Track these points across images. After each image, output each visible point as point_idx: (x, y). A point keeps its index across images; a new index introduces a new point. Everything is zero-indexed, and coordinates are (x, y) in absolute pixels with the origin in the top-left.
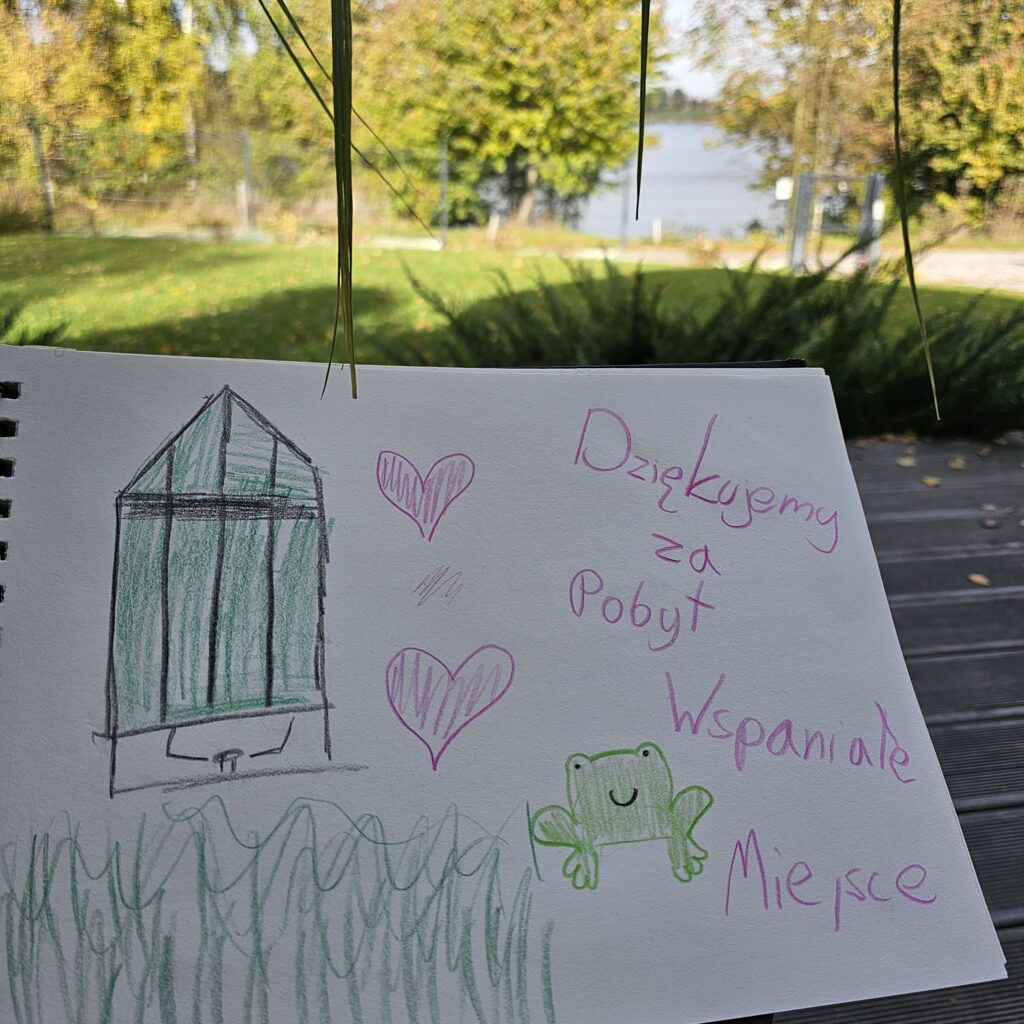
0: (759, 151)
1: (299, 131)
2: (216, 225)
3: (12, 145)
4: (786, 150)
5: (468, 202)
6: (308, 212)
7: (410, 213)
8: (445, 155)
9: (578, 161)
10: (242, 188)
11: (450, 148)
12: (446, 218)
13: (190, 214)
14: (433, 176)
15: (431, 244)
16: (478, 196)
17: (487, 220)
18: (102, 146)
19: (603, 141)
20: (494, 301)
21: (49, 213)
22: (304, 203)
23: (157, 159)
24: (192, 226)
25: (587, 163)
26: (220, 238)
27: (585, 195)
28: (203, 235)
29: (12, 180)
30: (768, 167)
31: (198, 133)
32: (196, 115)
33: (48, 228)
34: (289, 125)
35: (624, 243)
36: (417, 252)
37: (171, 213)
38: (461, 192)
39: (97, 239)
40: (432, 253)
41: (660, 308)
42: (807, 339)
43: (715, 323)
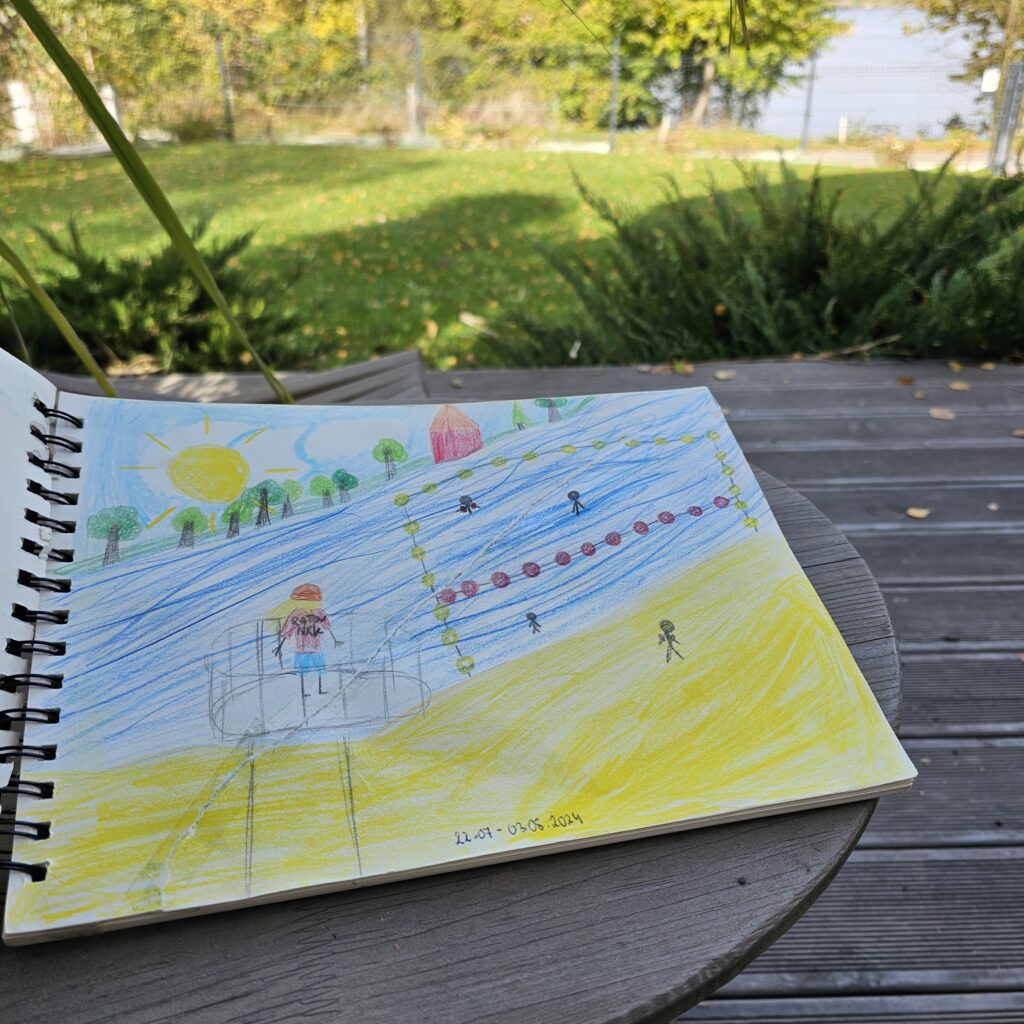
0: (966, 37)
1: (468, 29)
2: (386, 130)
3: (194, 52)
4: (997, 35)
5: (639, 101)
6: (476, 114)
7: (578, 115)
8: (617, 50)
9: (760, 55)
10: (412, 91)
11: (624, 42)
12: (615, 119)
13: (361, 120)
14: (604, 74)
15: (600, 147)
16: (649, 93)
17: (659, 120)
18: (278, 51)
19: (789, 30)
20: (661, 207)
21: (229, 120)
22: (472, 106)
23: (331, 63)
24: (363, 132)
25: (771, 55)
26: (389, 143)
27: (766, 92)
28: (373, 141)
29: (194, 88)
30: (975, 55)
31: (370, 34)
32: (368, 15)
33: (229, 136)
34: (459, 23)
35: (804, 144)
36: (585, 155)
37: (343, 119)
38: (632, 90)
39: (275, 148)
40: (598, 157)
41: (837, 214)
42: (997, 248)
43: (896, 231)
